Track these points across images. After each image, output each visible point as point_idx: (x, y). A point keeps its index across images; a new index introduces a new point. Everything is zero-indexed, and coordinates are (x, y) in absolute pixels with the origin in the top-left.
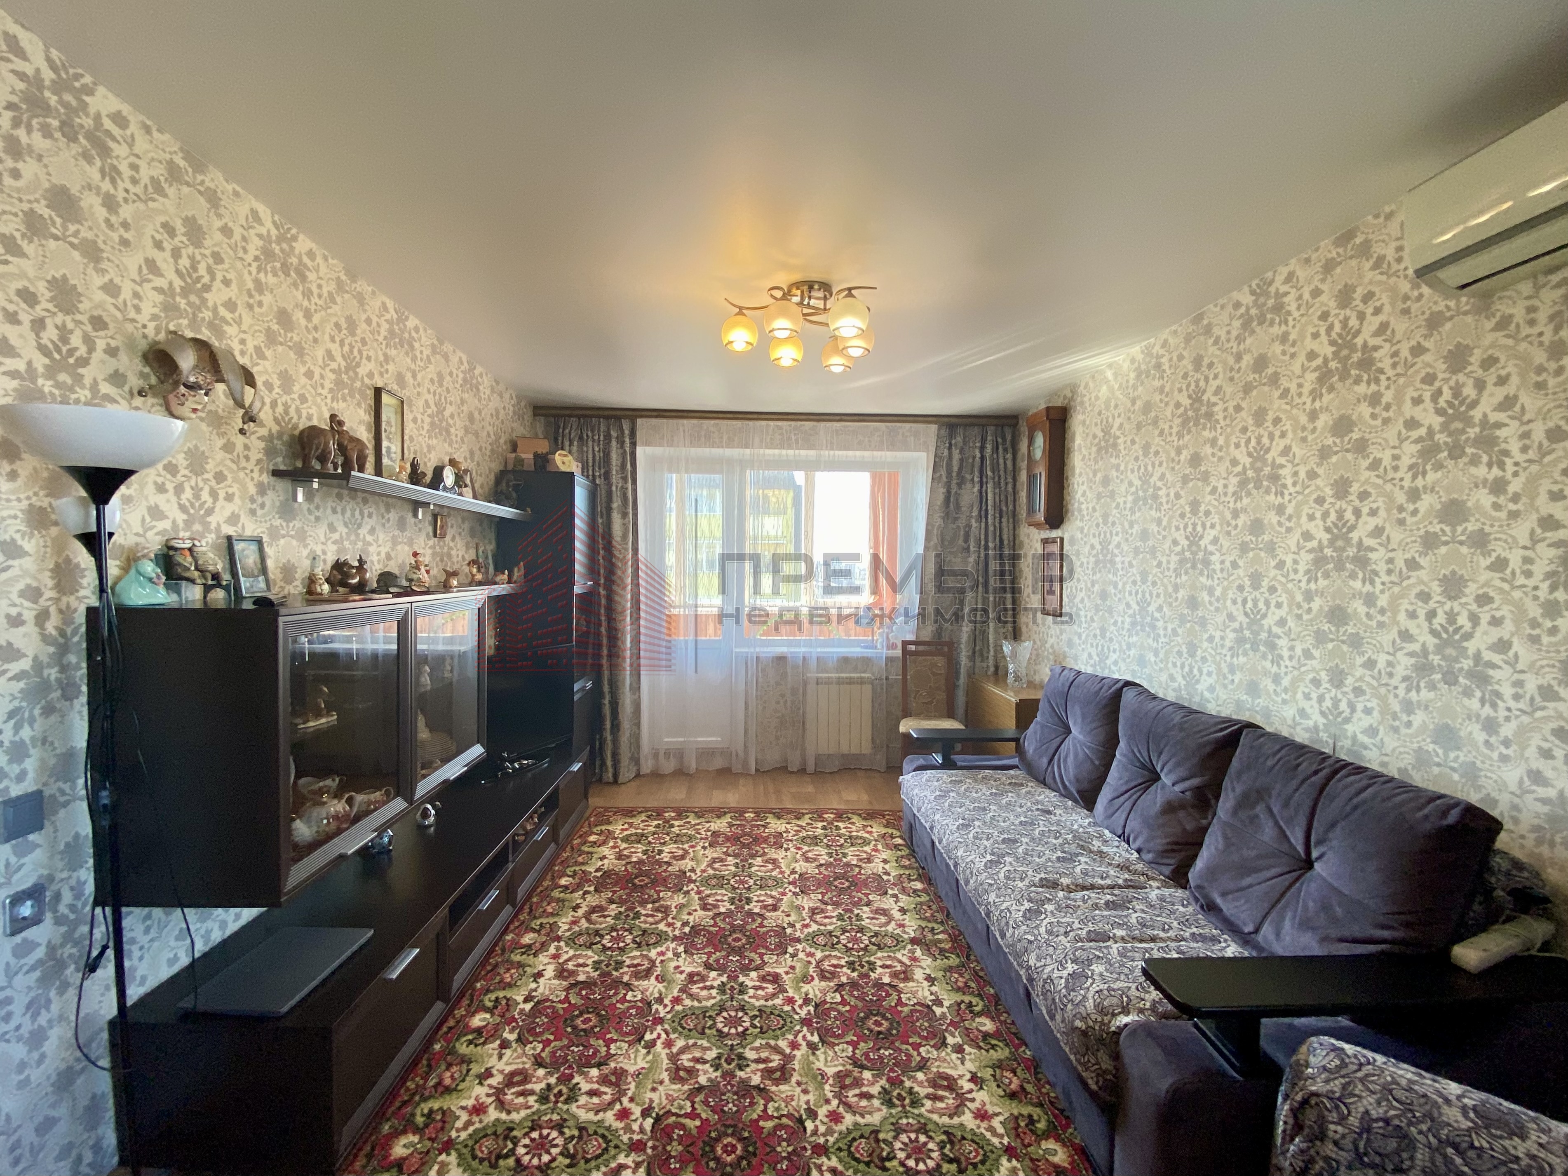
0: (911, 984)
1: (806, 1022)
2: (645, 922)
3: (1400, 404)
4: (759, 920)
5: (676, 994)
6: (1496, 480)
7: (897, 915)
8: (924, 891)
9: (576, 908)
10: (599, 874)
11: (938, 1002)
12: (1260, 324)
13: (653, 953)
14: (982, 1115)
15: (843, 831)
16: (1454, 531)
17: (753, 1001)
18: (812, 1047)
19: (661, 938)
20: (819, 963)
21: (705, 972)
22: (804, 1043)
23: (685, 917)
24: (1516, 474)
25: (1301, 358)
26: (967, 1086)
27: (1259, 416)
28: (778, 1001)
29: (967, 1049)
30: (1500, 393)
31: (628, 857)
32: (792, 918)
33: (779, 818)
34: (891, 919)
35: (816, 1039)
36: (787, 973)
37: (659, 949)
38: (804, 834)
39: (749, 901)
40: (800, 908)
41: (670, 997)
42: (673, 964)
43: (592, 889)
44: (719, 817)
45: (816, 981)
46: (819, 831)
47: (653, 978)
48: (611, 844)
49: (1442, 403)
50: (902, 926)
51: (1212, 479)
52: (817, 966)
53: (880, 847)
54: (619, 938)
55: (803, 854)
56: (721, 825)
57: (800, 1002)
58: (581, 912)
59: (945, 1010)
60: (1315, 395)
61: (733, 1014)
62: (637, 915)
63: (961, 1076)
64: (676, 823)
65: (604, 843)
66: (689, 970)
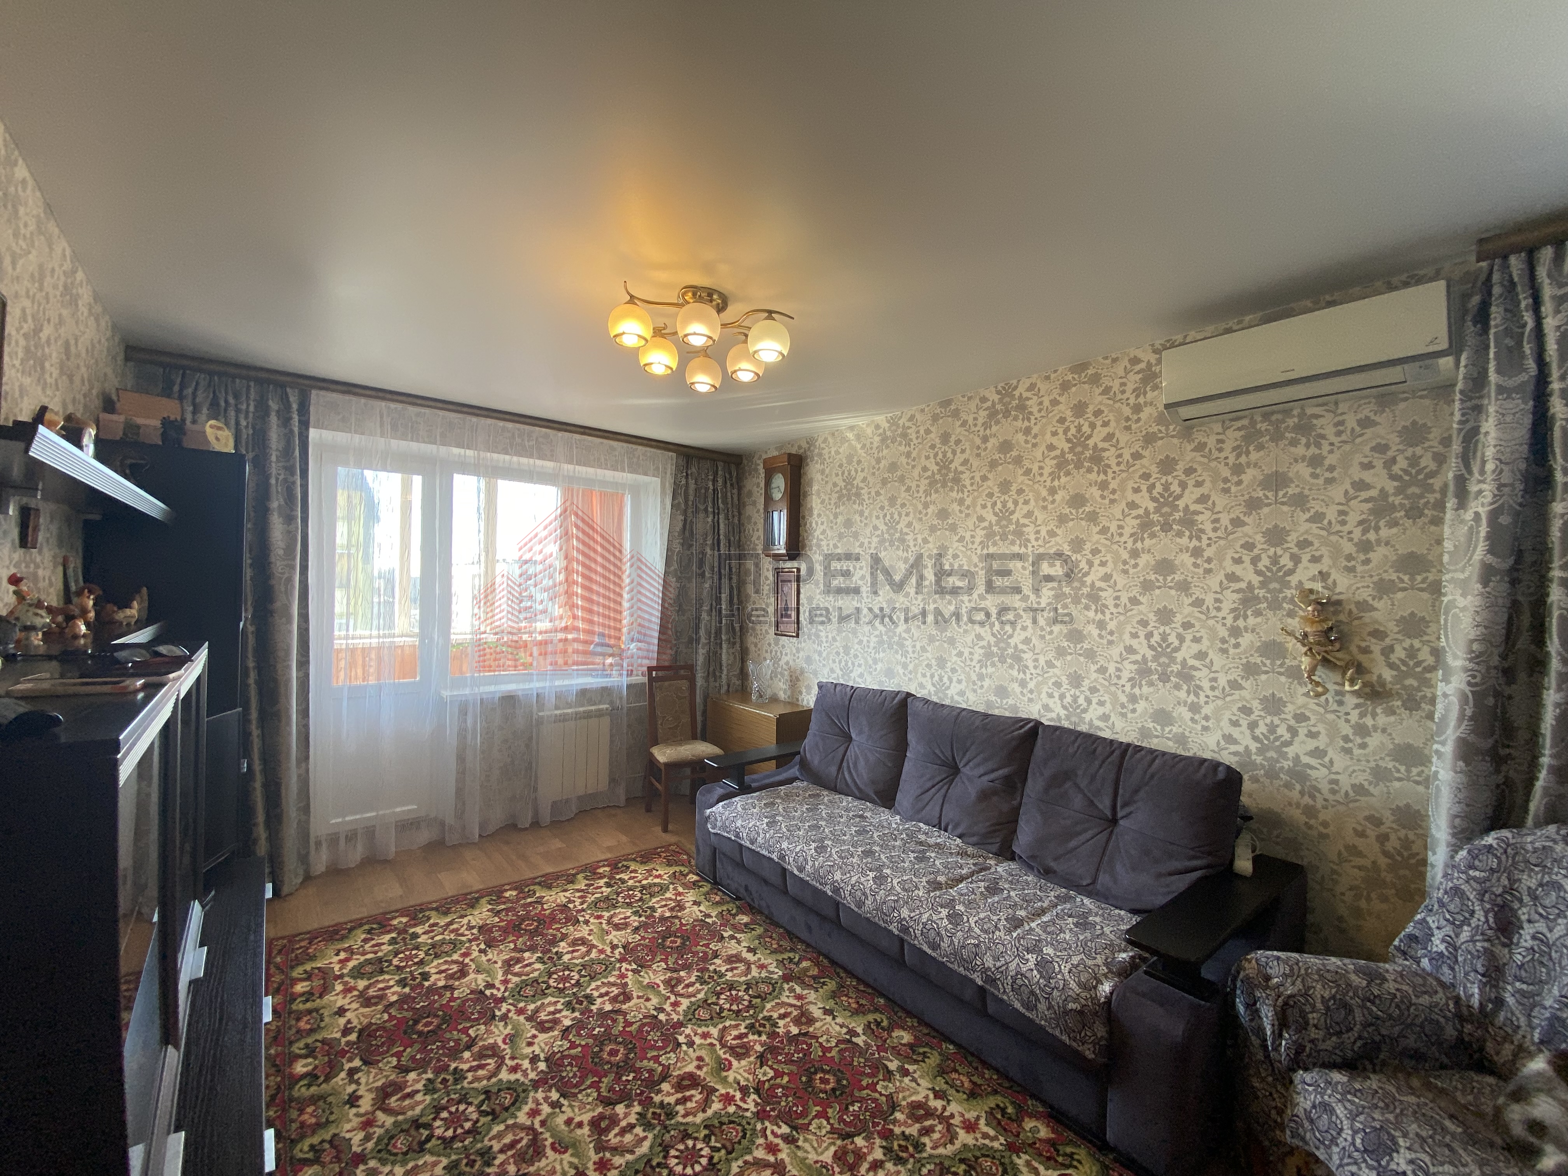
0: (818, 1025)
1: (761, 1115)
2: (477, 1079)
3: (1123, 491)
4: (621, 1018)
5: (595, 1157)
6: (1195, 548)
7: (750, 956)
8: (753, 922)
9: (353, 1100)
10: (353, 1037)
11: (852, 1033)
12: (1006, 417)
13: (522, 1117)
14: (970, 1127)
15: (631, 882)
16: (1165, 580)
17: (690, 1119)
18: (789, 1140)
19: (518, 1093)
20: (721, 1039)
21: (608, 1111)
22: (778, 1141)
23: (528, 1050)
24: (1209, 545)
25: (1043, 448)
26: (938, 1104)
27: (1005, 487)
28: (716, 1106)
29: (911, 1068)
30: (1198, 492)
31: (381, 998)
32: (655, 1001)
33: (550, 887)
34: (748, 964)
35: (785, 1129)
36: (699, 1067)
37: (526, 1109)
38: (590, 899)
39: (590, 999)
40: (652, 986)
41: (590, 1165)
42: (560, 1120)
43: (357, 1063)
44: (473, 907)
45: (735, 1063)
46: (606, 891)
47: (549, 1152)
48: (339, 988)
49: (1155, 493)
50: (762, 967)
51: (959, 530)
52: (723, 1046)
53: (680, 889)
54: (456, 1120)
55: (609, 922)
56: (481, 915)
57: (738, 1095)
58: (366, 1104)
59: (863, 1038)
60: (1054, 476)
61: (681, 1147)
62: (459, 1076)
63: (927, 1097)
64: (419, 930)
65: (325, 990)
66: (586, 1118)
